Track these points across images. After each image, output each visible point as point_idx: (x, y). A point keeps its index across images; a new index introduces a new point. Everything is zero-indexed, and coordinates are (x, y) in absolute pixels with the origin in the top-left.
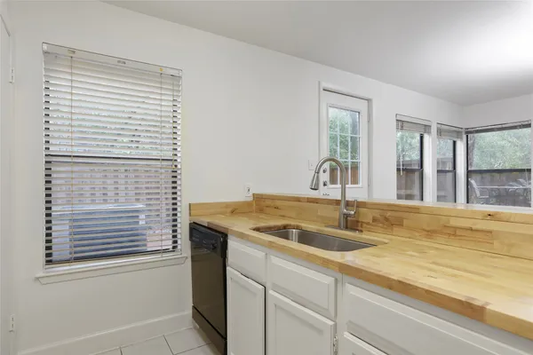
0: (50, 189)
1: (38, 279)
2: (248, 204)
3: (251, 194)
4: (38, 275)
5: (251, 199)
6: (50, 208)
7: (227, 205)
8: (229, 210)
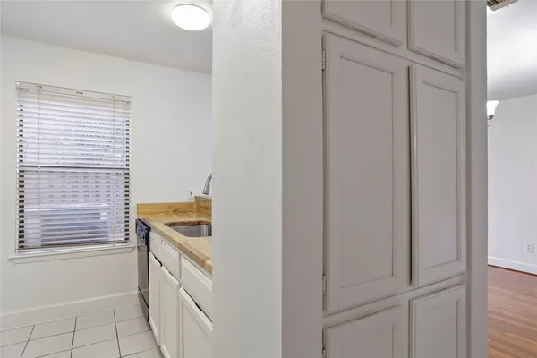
0: (23, 192)
1: (11, 259)
2: (190, 205)
3: (193, 197)
4: (11, 257)
5: (193, 201)
6: (23, 207)
7: (170, 206)
8: (173, 209)
